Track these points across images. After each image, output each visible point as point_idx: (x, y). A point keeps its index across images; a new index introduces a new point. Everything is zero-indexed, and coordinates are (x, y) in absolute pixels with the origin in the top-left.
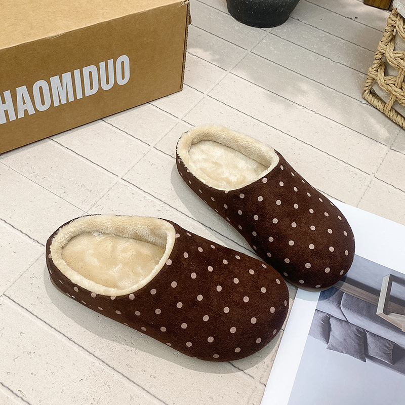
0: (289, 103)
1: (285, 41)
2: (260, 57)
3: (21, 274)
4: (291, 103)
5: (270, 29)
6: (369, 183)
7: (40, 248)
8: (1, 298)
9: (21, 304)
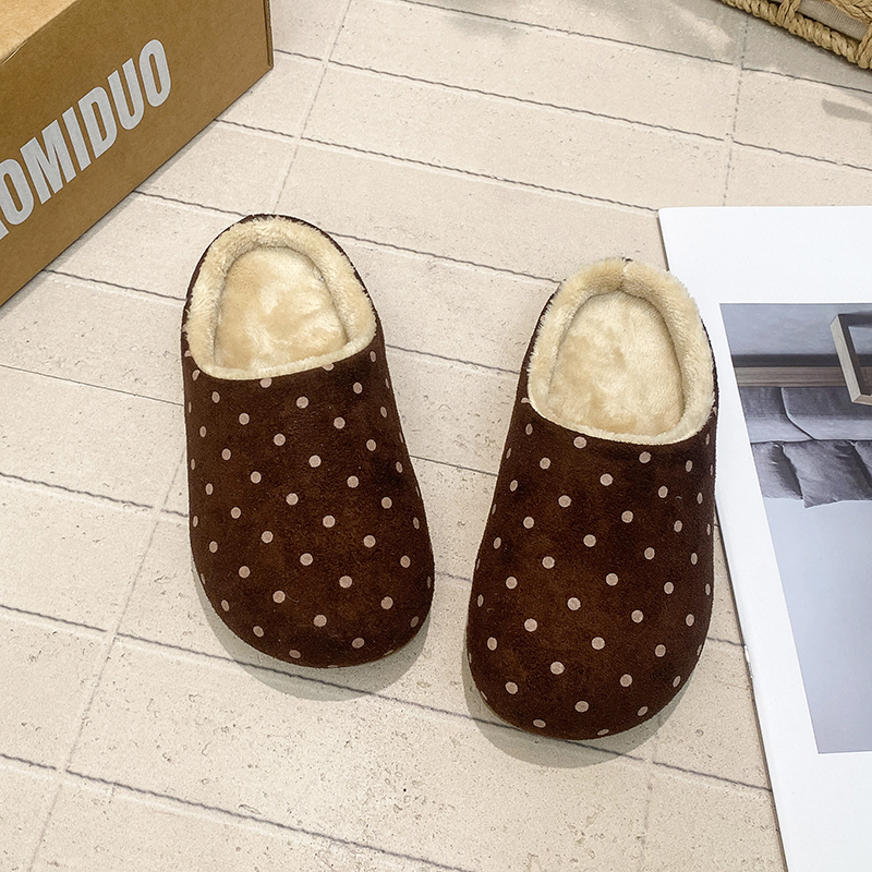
0: (507, 27)
3: (132, 580)
4: (512, 26)
6: (728, 160)
7: (145, 514)
8: (117, 643)
9: (162, 642)
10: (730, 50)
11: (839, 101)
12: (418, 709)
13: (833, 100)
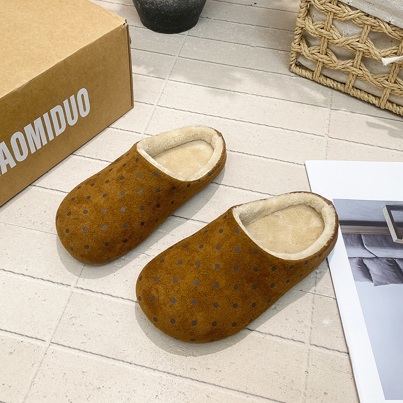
0: (231, 93)
1: (204, 39)
2: (189, 59)
3: (59, 318)
4: (233, 93)
5: (187, 32)
6: (326, 144)
7: (67, 288)
8: (50, 346)
9: (72, 347)
10: (325, 102)
11: (373, 122)
12: (191, 381)
13: (371, 121)
